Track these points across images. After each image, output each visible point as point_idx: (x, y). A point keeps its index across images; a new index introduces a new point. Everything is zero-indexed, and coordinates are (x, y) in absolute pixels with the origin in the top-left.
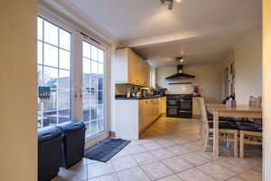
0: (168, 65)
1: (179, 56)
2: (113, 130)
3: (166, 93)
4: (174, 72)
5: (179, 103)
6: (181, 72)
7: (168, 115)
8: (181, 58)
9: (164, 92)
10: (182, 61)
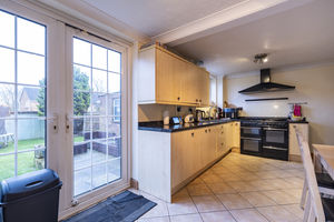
0: (244, 71)
1: (260, 53)
2: (136, 178)
3: (242, 114)
4: (255, 80)
5: (263, 133)
6: (268, 80)
7: (243, 151)
8: (264, 56)
9: (236, 114)
10: (266, 60)
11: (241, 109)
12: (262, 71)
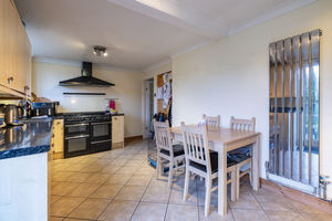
7: (67, 155)
8: (103, 49)
9: (54, 110)
10: (105, 54)
11: (58, 103)
12: (84, 63)
